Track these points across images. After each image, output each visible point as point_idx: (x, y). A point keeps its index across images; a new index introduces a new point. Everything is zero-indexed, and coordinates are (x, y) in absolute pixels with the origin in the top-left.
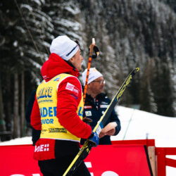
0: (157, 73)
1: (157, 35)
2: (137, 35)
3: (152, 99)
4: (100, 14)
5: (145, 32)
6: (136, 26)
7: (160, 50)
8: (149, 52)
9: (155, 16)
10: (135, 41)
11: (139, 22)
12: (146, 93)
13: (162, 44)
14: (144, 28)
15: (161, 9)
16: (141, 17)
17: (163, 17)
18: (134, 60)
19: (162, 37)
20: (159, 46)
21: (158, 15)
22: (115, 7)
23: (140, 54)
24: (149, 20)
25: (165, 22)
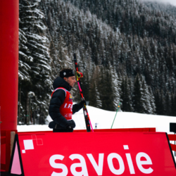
0: (102, 77)
1: (101, 47)
2: (86, 47)
3: (98, 97)
4: (57, 31)
5: (92, 45)
6: (85, 40)
7: (103, 60)
8: (95, 60)
9: (99, 33)
10: (84, 52)
11: (87, 37)
12: (94, 92)
13: (104, 55)
14: (91, 42)
15: (104, 28)
16: (89, 33)
17: (106, 34)
18: (84, 67)
19: (105, 49)
20: (102, 56)
21: (102, 33)
22: (70, 26)
23: (89, 62)
24: (95, 36)
25: (107, 38)
